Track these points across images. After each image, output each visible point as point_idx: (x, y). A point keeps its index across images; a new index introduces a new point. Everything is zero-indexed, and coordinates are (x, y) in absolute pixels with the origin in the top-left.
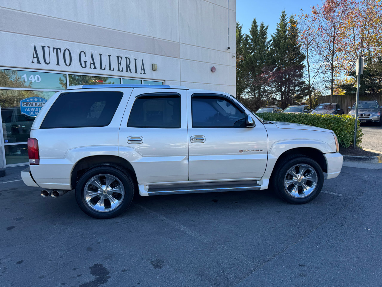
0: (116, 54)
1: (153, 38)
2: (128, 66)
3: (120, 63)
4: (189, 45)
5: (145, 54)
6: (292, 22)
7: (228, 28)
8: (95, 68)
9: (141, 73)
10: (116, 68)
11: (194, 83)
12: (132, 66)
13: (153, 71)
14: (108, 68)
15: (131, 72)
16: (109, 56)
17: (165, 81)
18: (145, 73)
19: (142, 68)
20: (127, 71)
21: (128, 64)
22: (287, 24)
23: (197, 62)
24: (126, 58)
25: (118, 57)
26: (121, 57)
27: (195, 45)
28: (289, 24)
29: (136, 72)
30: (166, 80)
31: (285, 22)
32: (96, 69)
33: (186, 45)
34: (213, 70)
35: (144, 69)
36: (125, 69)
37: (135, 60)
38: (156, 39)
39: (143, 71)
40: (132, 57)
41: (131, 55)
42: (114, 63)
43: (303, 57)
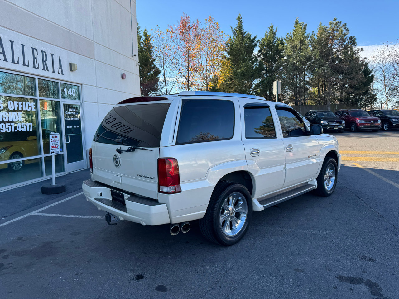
0: (30, 44)
1: (68, 30)
2: (44, 62)
3: (35, 57)
4: (102, 45)
5: (62, 49)
6: (146, 35)
7: (132, 34)
8: (5, 60)
9: (59, 73)
10: (31, 64)
11: (108, 90)
12: (49, 63)
13: (71, 72)
14: (21, 62)
15: (48, 70)
16: (23, 46)
17: (81, 84)
18: (62, 74)
19: (60, 67)
20: (44, 69)
21: (45, 60)
22: (142, 36)
23: (110, 66)
24: (42, 52)
25: (33, 49)
26: (37, 50)
27: (107, 46)
28: (144, 37)
29: (54, 72)
30: (84, 84)
31: (140, 34)
32: (7, 61)
33: (99, 45)
34: (123, 76)
35: (61, 68)
36: (41, 67)
37: (52, 55)
38: (72, 33)
39: (60, 70)
40: (49, 51)
41: (48, 48)
42: (29, 57)
43: (157, 72)
